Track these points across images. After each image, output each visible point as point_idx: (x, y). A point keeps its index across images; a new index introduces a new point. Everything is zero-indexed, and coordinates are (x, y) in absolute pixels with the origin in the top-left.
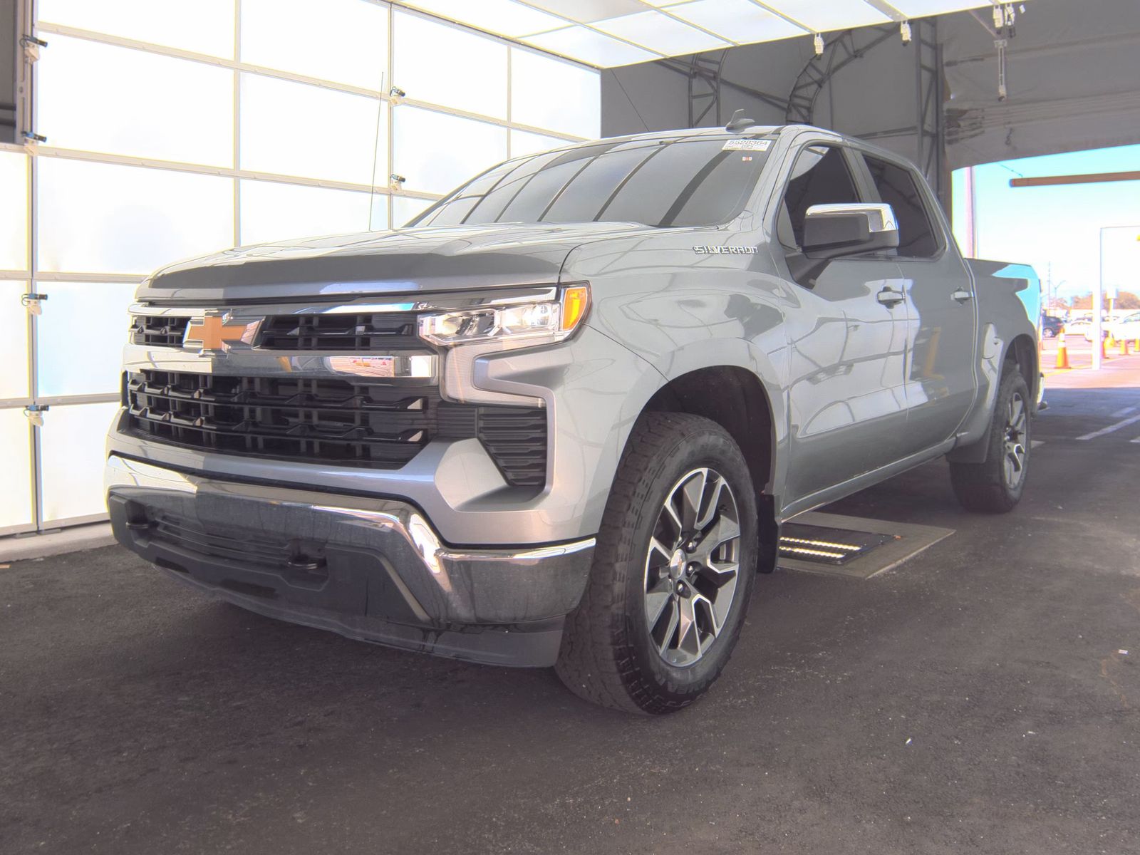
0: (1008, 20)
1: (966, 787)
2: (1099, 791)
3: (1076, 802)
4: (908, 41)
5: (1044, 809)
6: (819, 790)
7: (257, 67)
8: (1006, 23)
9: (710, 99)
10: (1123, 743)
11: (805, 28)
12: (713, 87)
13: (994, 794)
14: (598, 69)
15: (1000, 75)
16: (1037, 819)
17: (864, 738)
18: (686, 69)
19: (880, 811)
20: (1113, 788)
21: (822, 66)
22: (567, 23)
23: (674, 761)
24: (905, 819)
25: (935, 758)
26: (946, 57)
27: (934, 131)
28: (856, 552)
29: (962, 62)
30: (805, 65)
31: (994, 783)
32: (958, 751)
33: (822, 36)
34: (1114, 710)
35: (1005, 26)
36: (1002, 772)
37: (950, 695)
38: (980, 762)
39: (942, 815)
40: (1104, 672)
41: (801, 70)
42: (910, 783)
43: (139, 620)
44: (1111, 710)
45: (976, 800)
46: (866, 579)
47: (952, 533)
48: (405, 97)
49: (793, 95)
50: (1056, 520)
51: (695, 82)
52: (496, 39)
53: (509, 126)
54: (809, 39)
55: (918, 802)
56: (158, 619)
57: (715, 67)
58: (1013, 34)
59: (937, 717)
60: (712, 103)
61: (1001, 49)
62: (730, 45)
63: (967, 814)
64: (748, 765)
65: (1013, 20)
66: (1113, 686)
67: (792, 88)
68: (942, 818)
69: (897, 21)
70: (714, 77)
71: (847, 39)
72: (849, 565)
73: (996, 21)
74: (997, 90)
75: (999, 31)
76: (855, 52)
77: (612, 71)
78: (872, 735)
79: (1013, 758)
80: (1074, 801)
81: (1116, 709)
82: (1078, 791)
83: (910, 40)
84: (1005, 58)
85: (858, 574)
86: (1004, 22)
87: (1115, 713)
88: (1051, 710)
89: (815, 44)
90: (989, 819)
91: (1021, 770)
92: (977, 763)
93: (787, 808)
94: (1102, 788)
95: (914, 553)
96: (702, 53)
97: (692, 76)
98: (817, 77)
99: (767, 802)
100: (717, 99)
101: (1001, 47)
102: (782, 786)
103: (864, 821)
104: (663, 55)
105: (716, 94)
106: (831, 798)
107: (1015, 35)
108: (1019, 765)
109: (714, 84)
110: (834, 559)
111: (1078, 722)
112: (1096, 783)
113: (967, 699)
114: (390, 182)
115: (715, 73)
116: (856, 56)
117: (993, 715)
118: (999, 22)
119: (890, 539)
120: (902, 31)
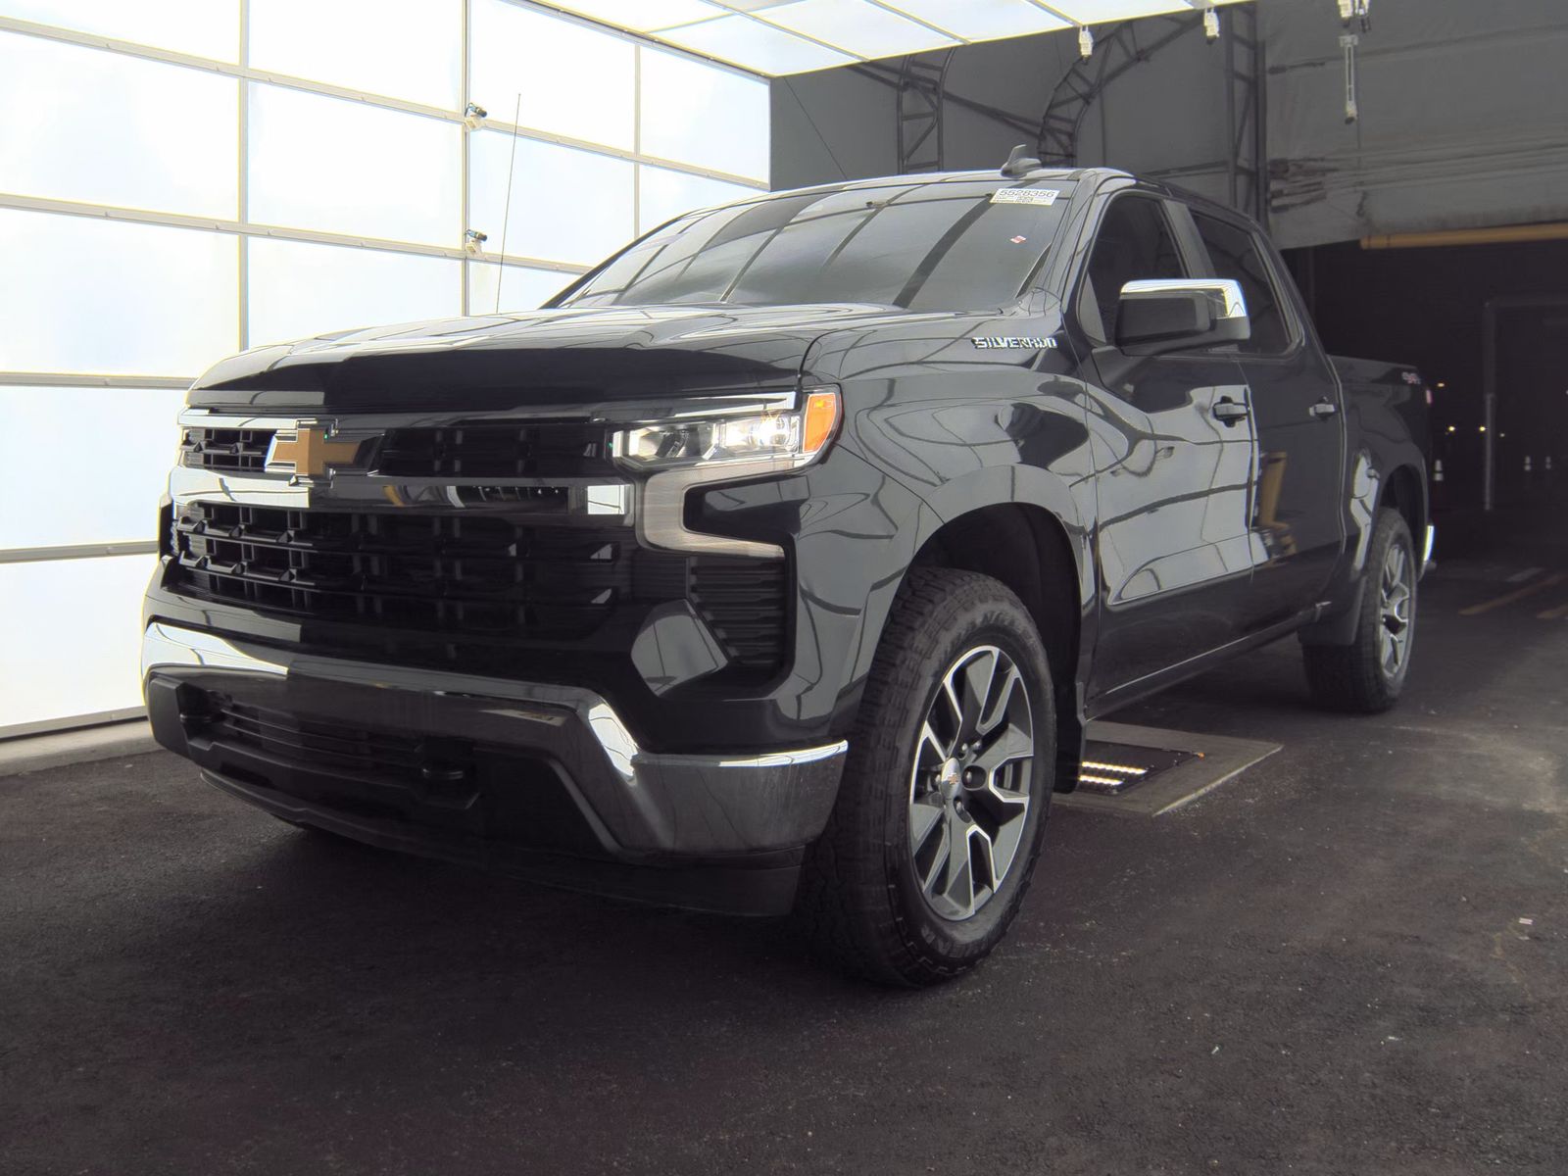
0: (1360, 8)
1: (1298, 1118)
2: (1490, 1122)
3: (1457, 1139)
4: (1215, 38)
5: (1410, 1149)
6: (1086, 1121)
7: (271, 74)
8: (1356, 11)
9: (929, 121)
10: (1525, 1054)
11: (1066, 19)
12: (931, 103)
13: (1338, 1127)
14: (766, 77)
15: (1348, 87)
16: (1401, 1164)
17: (1151, 1046)
18: (894, 78)
19: (1174, 1152)
20: (1510, 1118)
21: (1091, 74)
22: (722, 12)
23: (875, 1080)
24: (1210, 1162)
25: (1254, 1075)
26: (1270, 61)
27: (1253, 168)
28: (1139, 777)
29: (1292, 67)
30: (1065, 74)
31: (1339, 1112)
32: (1287, 1065)
33: (1089, 30)
34: (1513, 1006)
35: (1355, 16)
36: (1350, 1095)
37: (1275, 984)
38: (1319, 1081)
39: (1264, 1158)
40: (1498, 950)
41: (1061, 80)
42: (1218, 1110)
43: (101, 875)
44: (1508, 1006)
45: (1311, 1136)
46: (1154, 816)
47: (1279, 749)
48: (486, 117)
49: (1047, 116)
50: (1429, 730)
51: (907, 96)
52: (619, 33)
53: (637, 159)
54: (1072, 34)
55: (1229, 1138)
56: (129, 874)
57: (935, 76)
58: (1367, 27)
59: (1256, 1015)
60: (931, 128)
61: (1349, 49)
62: (958, 43)
63: (1300, 1156)
64: (982, 1085)
65: (1367, 7)
66: (1512, 971)
67: (1047, 104)
68: (1263, 1161)
69: (1199, 8)
70: (935, 89)
71: (1126, 36)
72: (1129, 796)
73: (1342, 8)
74: (1343, 106)
75: (1347, 24)
76: (1137, 53)
77: (787, 80)
78: (1162, 1041)
79: (1367, 1075)
80: (1454, 1138)
81: (1516, 1004)
82: (1460, 1122)
83: (1218, 35)
84: (1356, 64)
85: (1141, 808)
86: (1354, 9)
87: (1514, 1009)
88: (1421, 1005)
89: (1081, 41)
90: (1331, 1163)
91: (1378, 1091)
92: (1314, 1082)
93: (1040, 1147)
94: (1494, 1119)
95: (1224, 779)
96: (916, 55)
97: (901, 88)
98: (1083, 89)
99: (1010, 1139)
100: (939, 120)
101: (1349, 46)
102: (1032, 1116)
103: (1150, 1167)
104: (859, 57)
105: (937, 111)
106: (1103, 1132)
107: (1370, 29)
108: (1373, 1083)
109: (934, 99)
110: (1108, 787)
111: (1461, 1023)
112: (1487, 1111)
113: (1300, 989)
114: (465, 241)
115: (935, 83)
116: (1139, 60)
117: (1337, 1013)
118: (1347, 9)
119: (1186, 757)
120: (1206, 23)
